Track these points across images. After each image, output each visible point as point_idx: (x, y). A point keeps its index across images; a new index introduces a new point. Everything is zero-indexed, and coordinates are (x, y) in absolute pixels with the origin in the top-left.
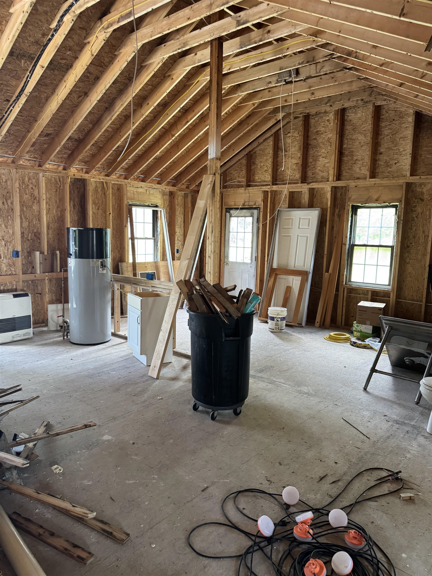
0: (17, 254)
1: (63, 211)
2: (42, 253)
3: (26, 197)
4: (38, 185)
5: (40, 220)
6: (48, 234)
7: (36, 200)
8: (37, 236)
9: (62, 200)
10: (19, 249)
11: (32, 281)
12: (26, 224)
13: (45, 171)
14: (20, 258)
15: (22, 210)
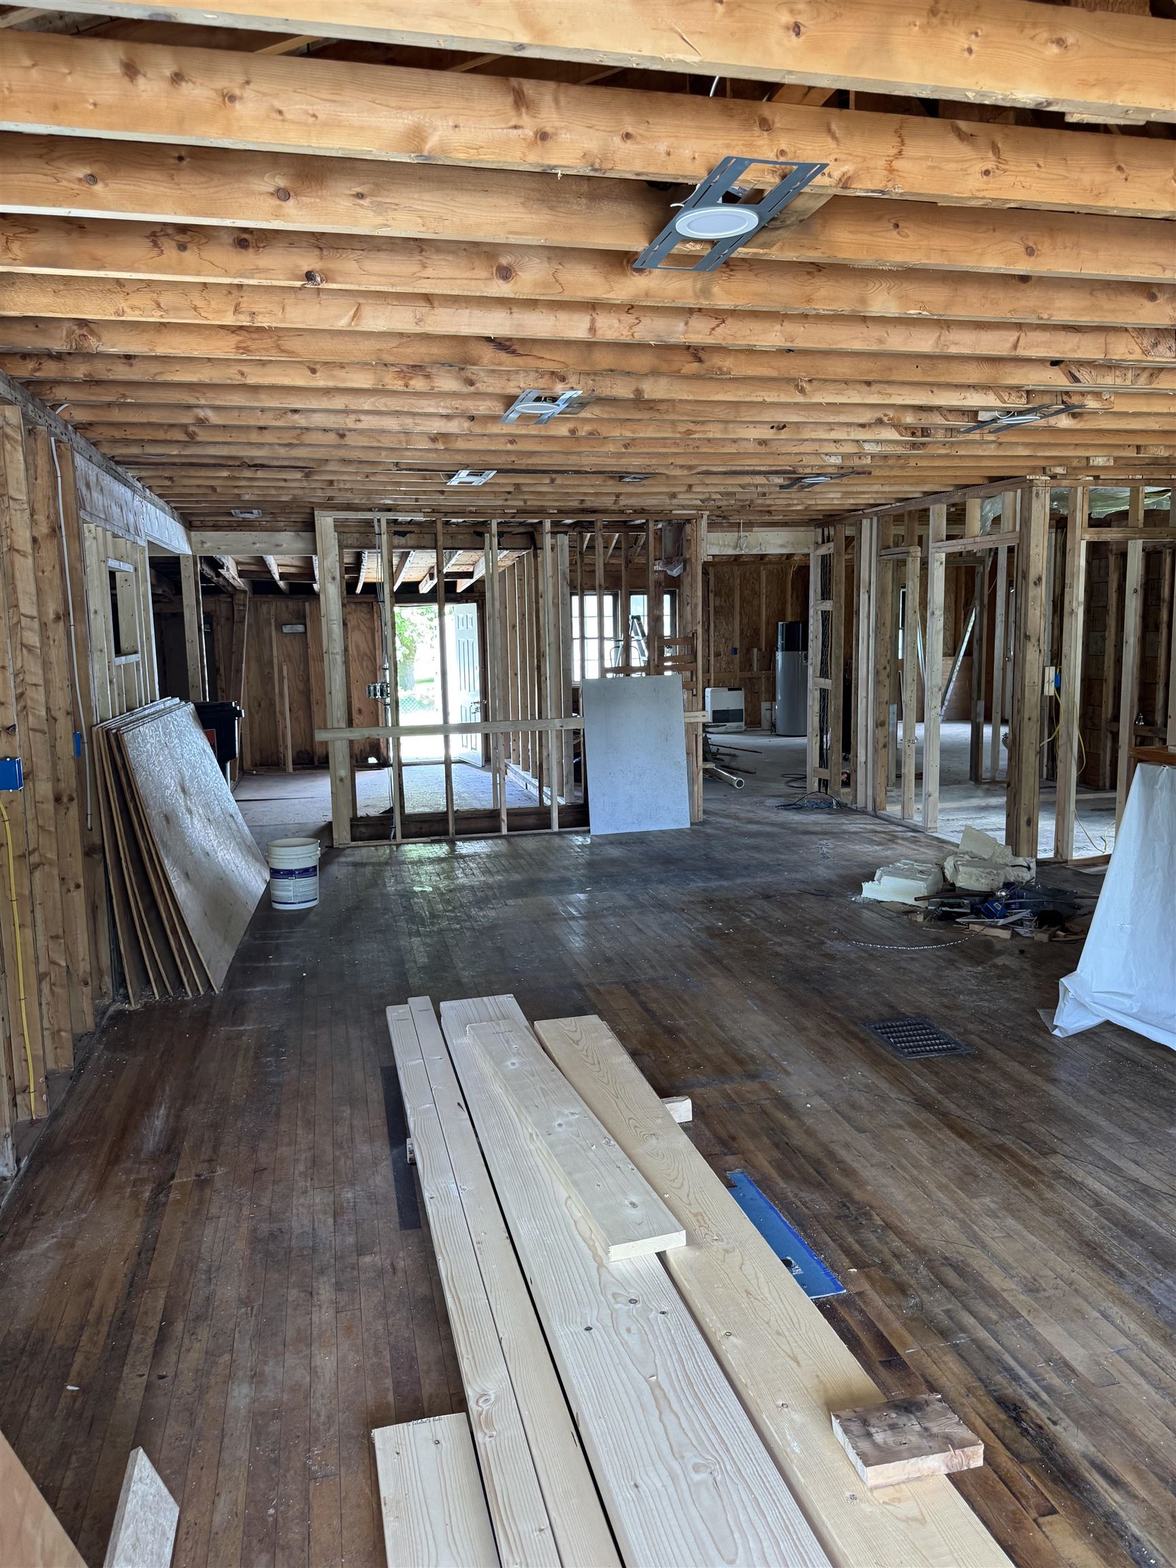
0: (735, 651)
1: (784, 603)
2: (760, 650)
3: (746, 592)
4: (759, 579)
5: (759, 615)
6: (767, 629)
7: (755, 593)
8: (757, 632)
9: (783, 592)
10: (737, 645)
11: (750, 679)
12: (745, 621)
13: (766, 564)
14: (738, 656)
15: (742, 607)
